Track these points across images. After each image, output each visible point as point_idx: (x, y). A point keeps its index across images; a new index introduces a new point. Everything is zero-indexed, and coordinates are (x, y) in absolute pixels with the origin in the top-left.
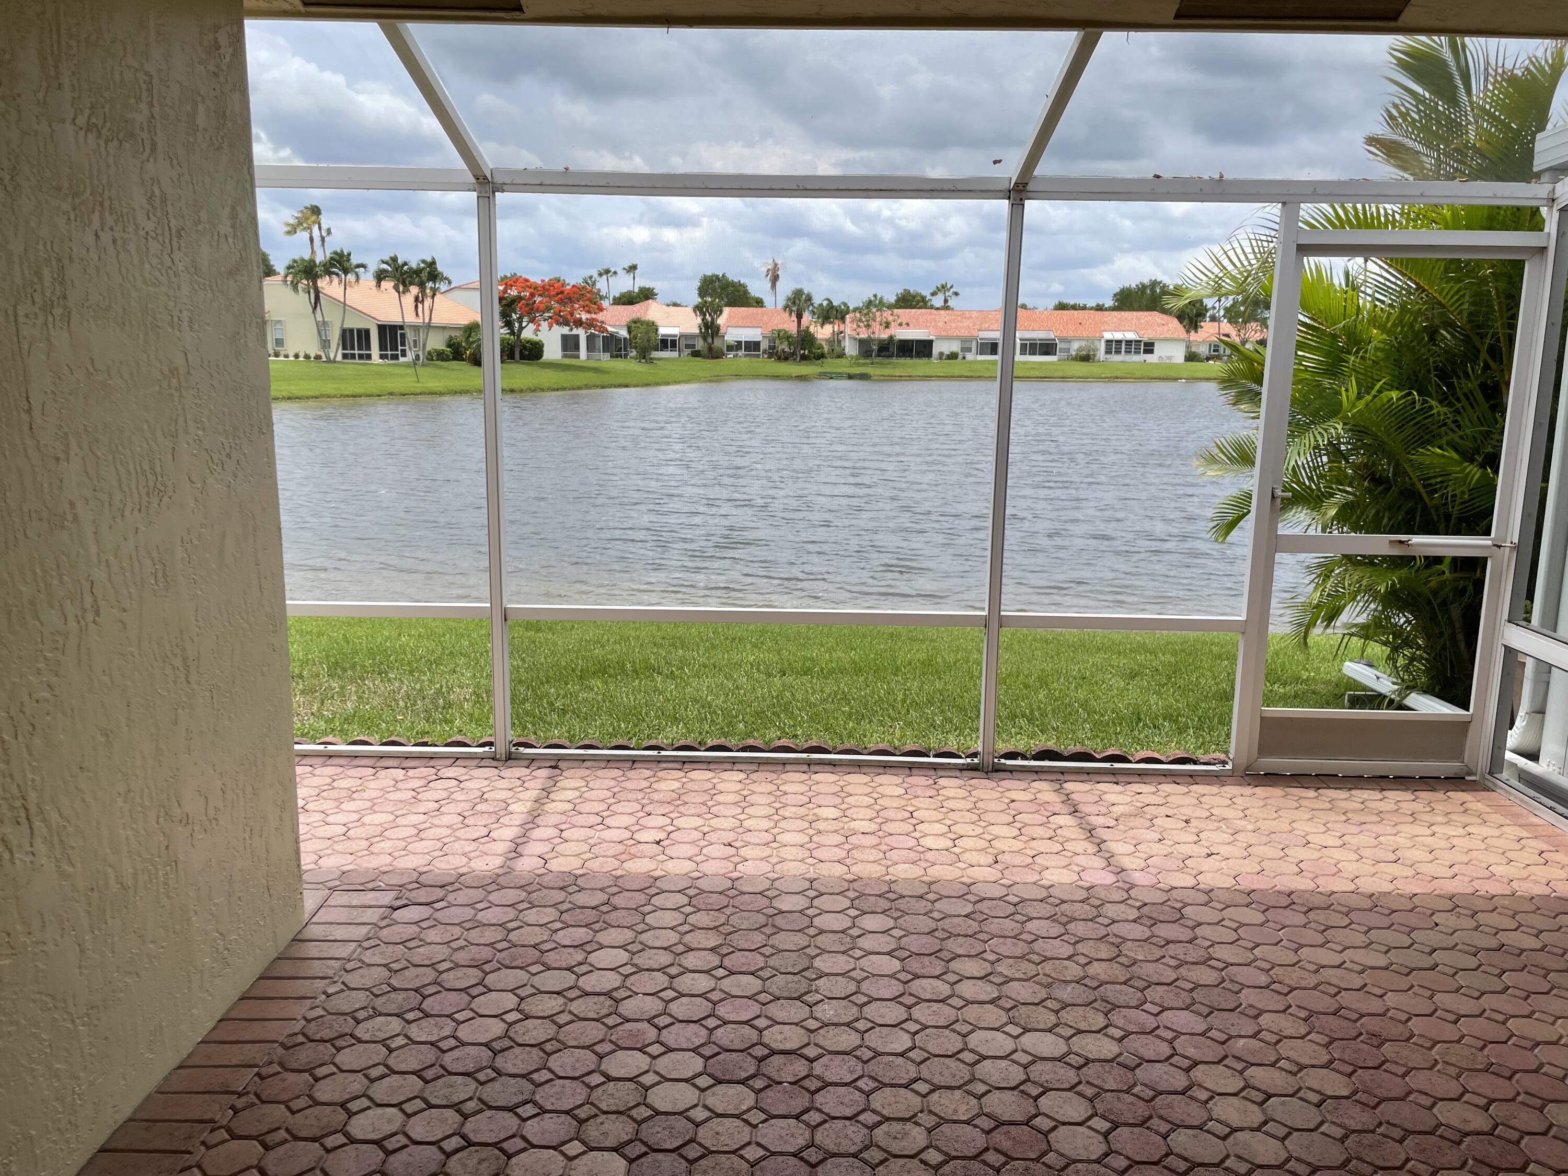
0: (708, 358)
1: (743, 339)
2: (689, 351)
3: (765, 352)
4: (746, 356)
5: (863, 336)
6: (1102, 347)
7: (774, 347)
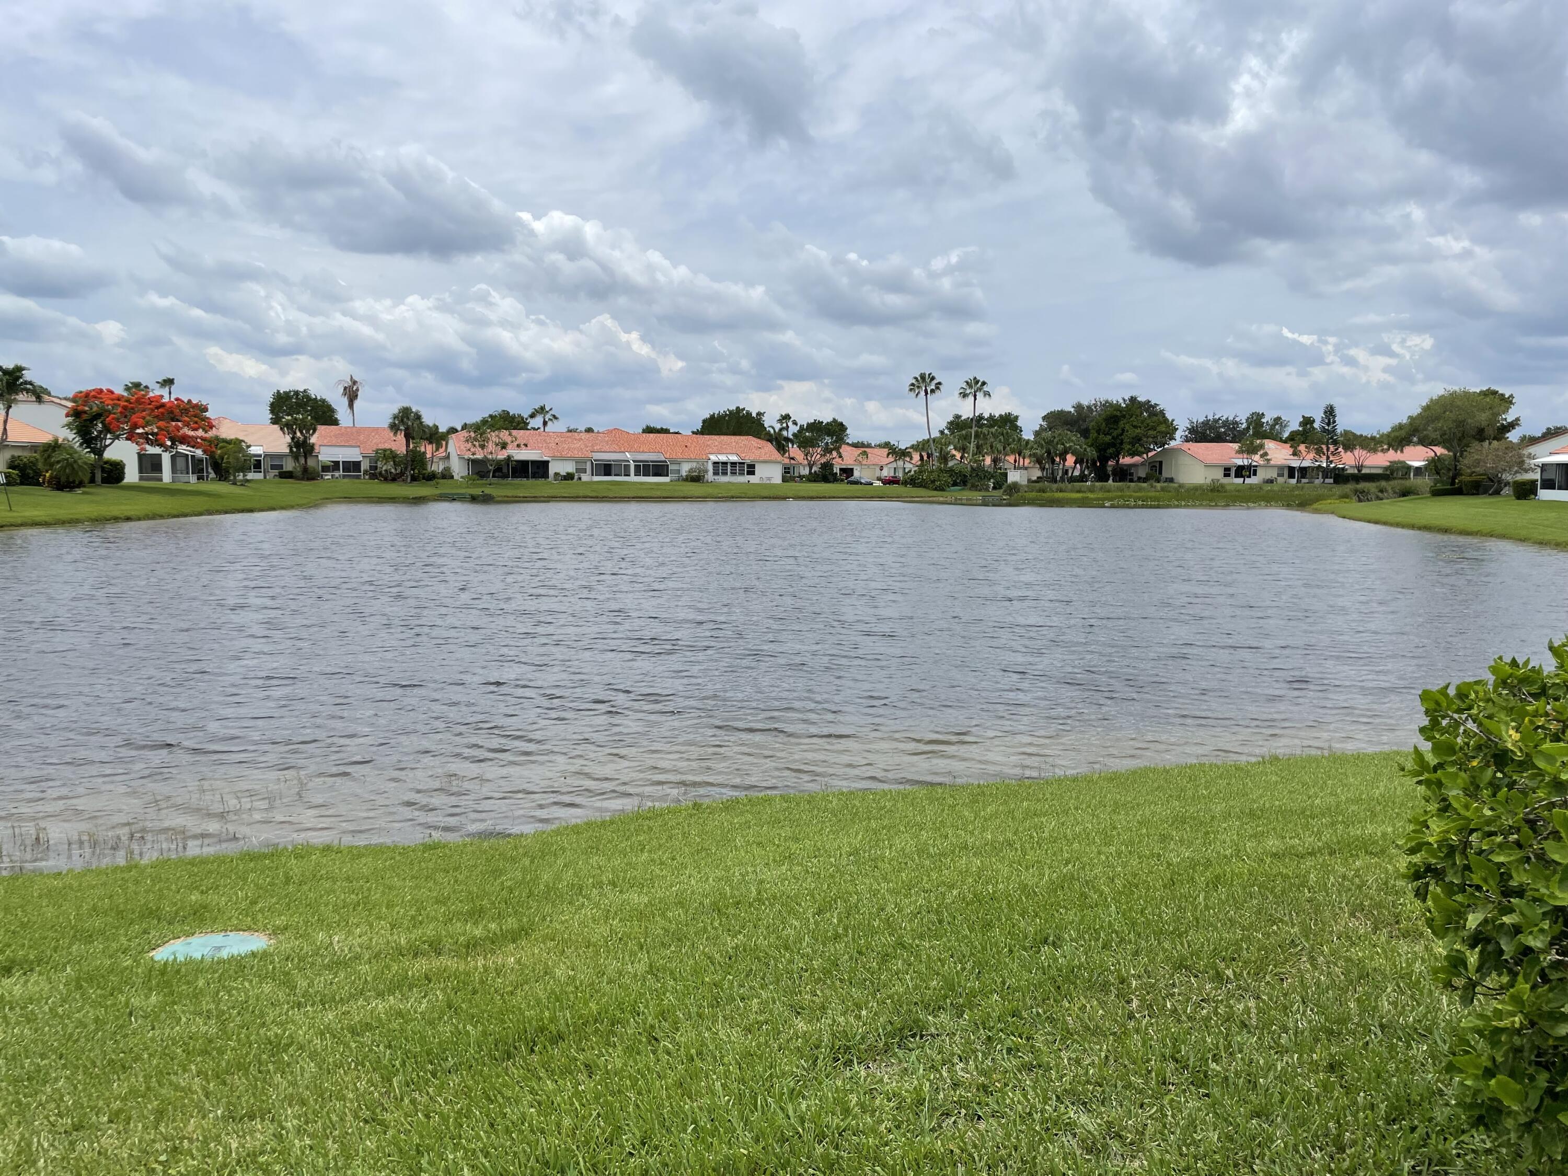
0: (302, 479)
1: (341, 459)
2: (276, 472)
3: (366, 472)
4: (344, 477)
5: (479, 456)
6: (710, 467)
7: (376, 468)
